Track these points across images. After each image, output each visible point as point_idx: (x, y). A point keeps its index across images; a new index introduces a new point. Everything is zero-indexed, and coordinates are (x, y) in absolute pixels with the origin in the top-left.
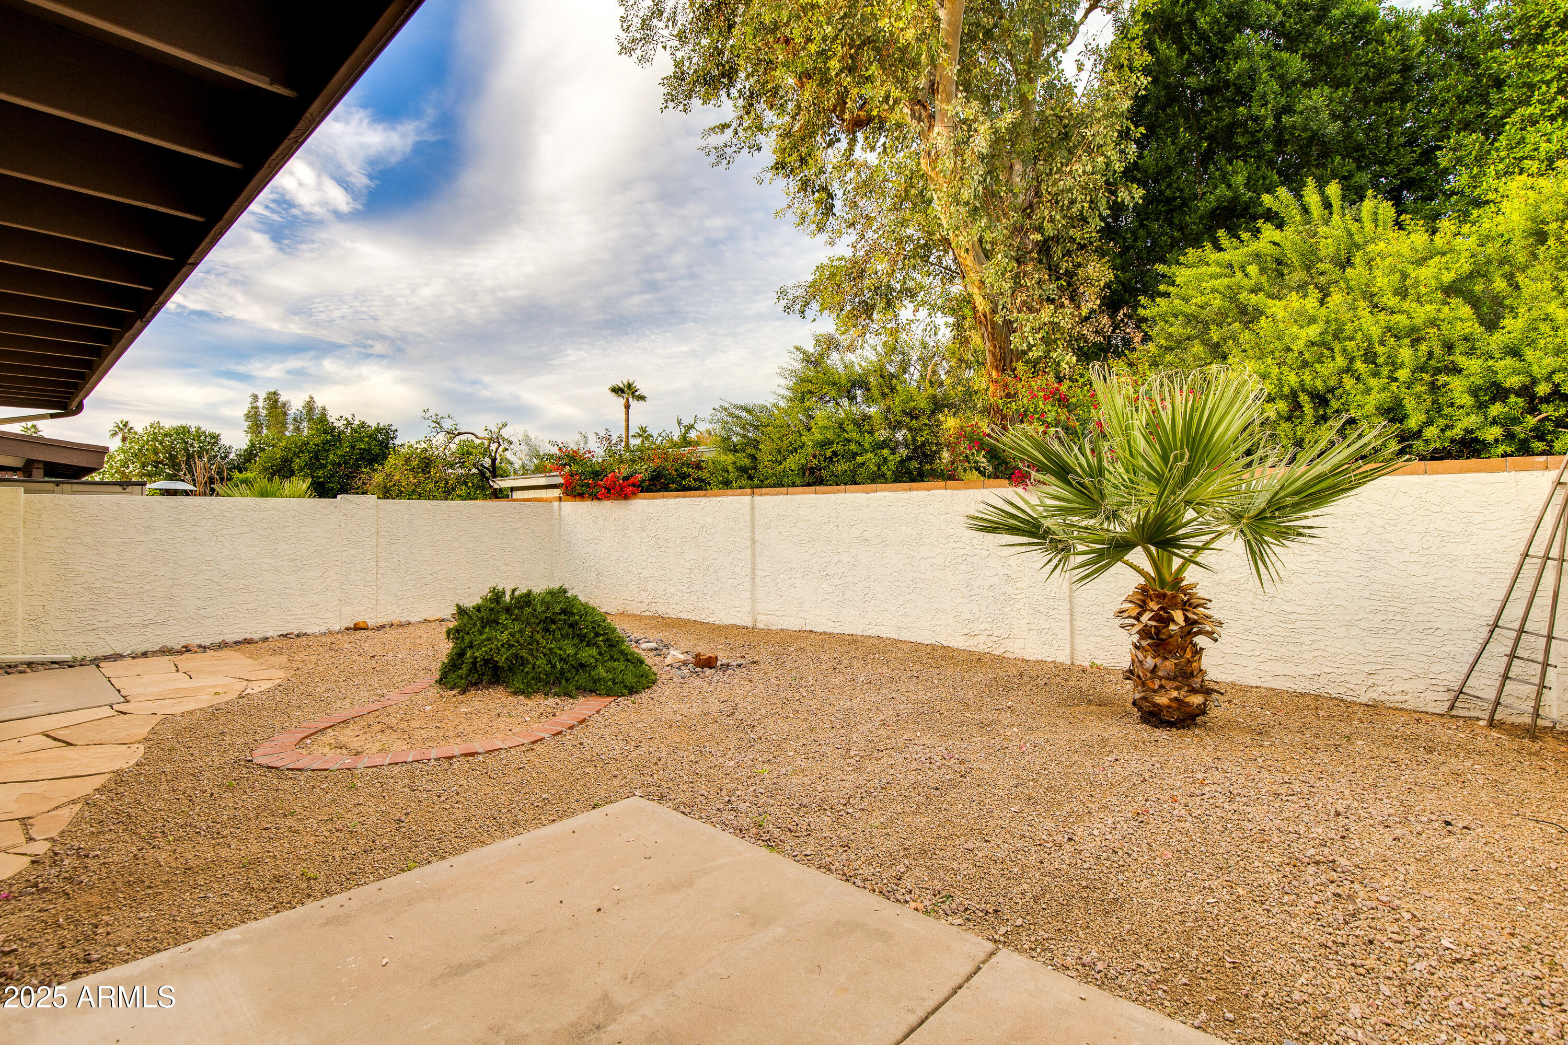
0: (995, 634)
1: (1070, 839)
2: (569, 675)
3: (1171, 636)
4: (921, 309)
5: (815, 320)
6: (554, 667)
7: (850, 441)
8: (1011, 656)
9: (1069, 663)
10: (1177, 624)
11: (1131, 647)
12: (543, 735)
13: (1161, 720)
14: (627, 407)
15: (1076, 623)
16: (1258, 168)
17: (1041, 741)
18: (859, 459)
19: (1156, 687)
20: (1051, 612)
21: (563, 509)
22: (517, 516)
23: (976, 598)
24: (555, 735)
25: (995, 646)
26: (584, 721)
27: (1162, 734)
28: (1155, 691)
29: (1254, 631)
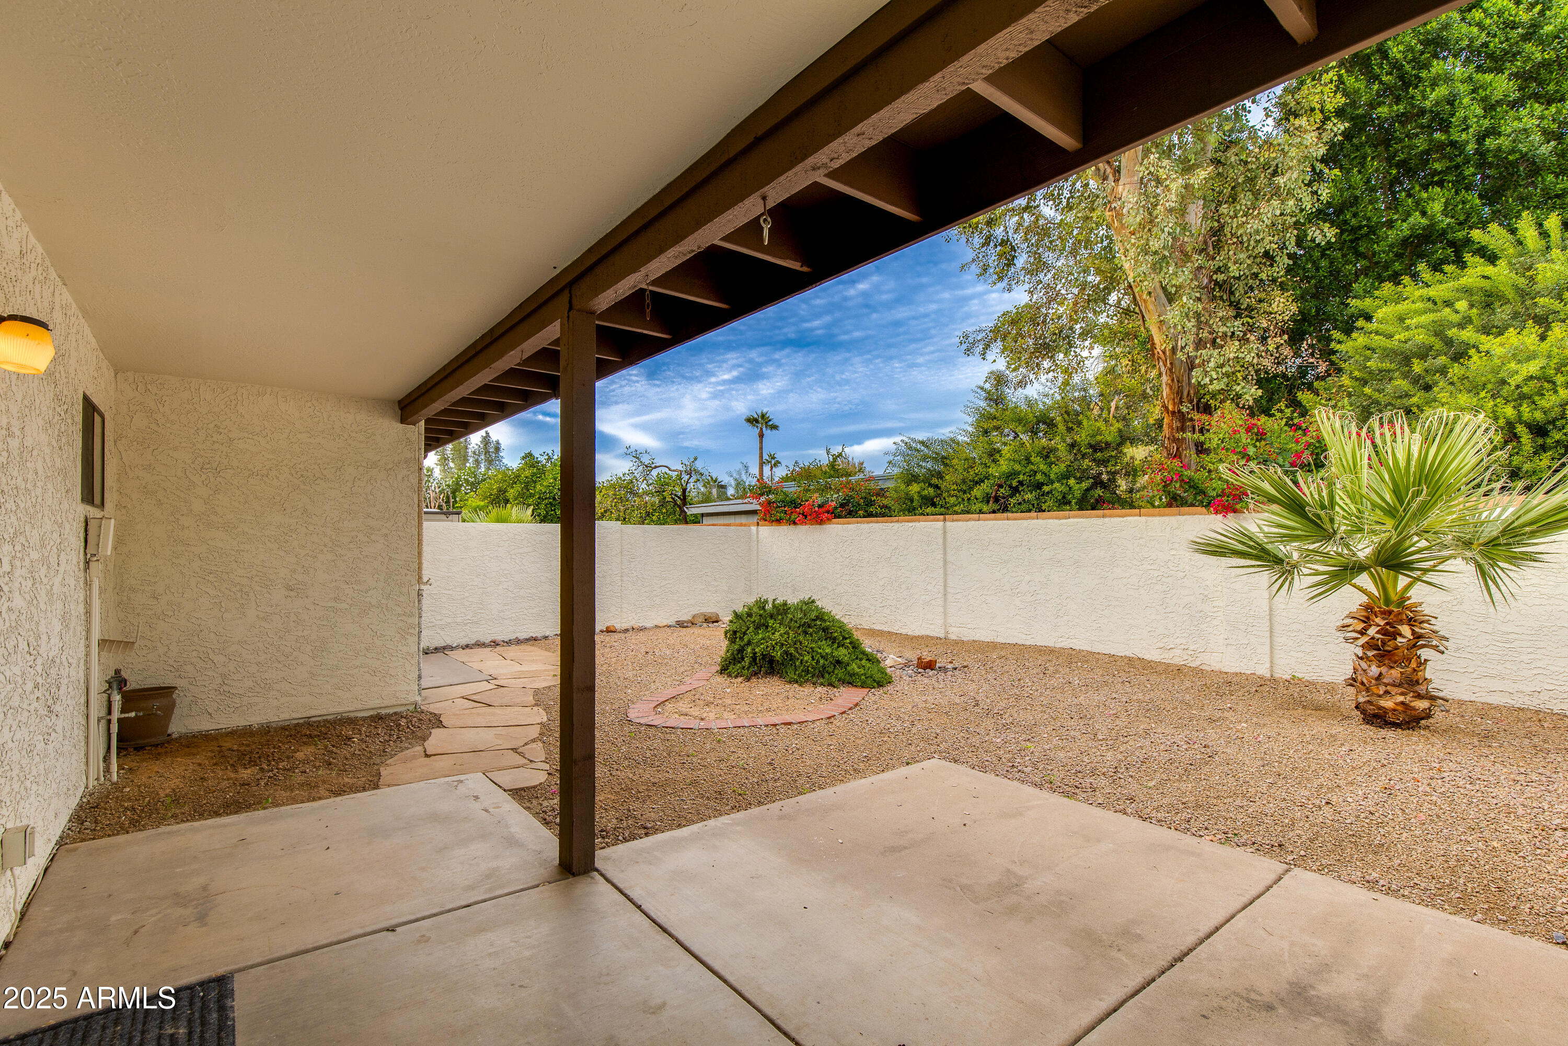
0: (1192, 648)
1: (1327, 803)
2: (830, 670)
3: (1397, 648)
4: (1096, 346)
5: (995, 361)
6: (818, 662)
7: (1036, 472)
8: (1208, 669)
9: (1268, 675)
10: (1404, 637)
11: (1354, 658)
12: (834, 713)
13: (1385, 721)
14: (761, 436)
15: (1275, 639)
16: (1457, 193)
17: (1273, 734)
18: (1046, 489)
19: (1381, 692)
20: (1250, 629)
21: (760, 533)
22: (723, 538)
23: (1171, 615)
24: (842, 713)
25: (1191, 659)
26: (857, 705)
27: (1389, 733)
28: (1380, 696)
29: (1469, 649)
